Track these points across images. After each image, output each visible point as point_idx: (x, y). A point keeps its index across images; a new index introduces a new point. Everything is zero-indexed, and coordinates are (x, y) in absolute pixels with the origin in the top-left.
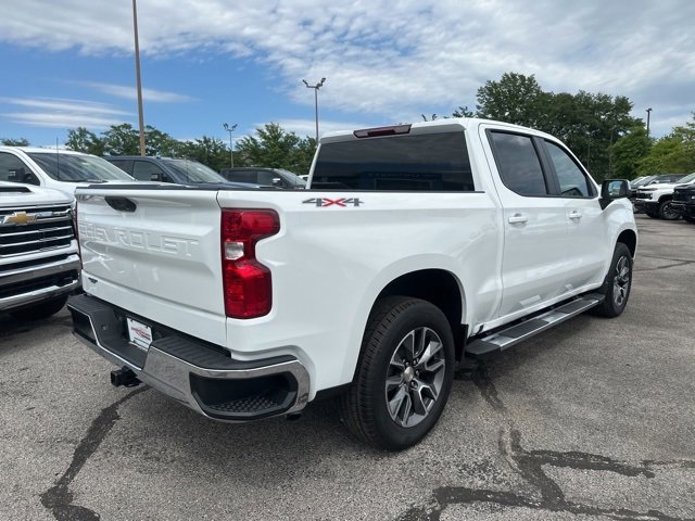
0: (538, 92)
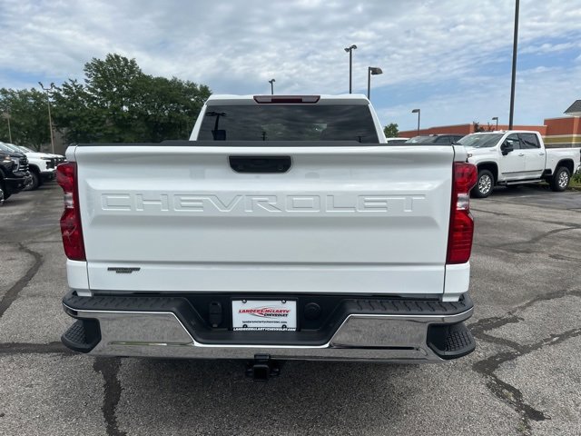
0: (140, 73)
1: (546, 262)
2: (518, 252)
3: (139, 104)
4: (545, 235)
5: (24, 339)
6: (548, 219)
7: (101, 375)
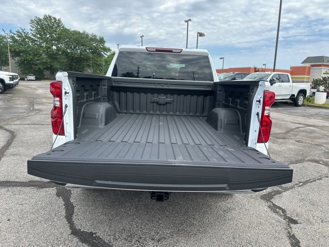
1: (294, 144)
2: (279, 138)
3: (63, 46)
4: (292, 130)
5: (13, 179)
6: (293, 121)
7: (61, 199)
